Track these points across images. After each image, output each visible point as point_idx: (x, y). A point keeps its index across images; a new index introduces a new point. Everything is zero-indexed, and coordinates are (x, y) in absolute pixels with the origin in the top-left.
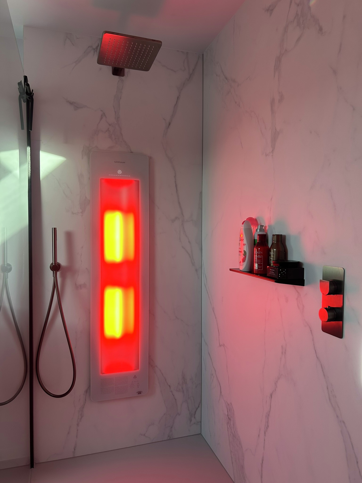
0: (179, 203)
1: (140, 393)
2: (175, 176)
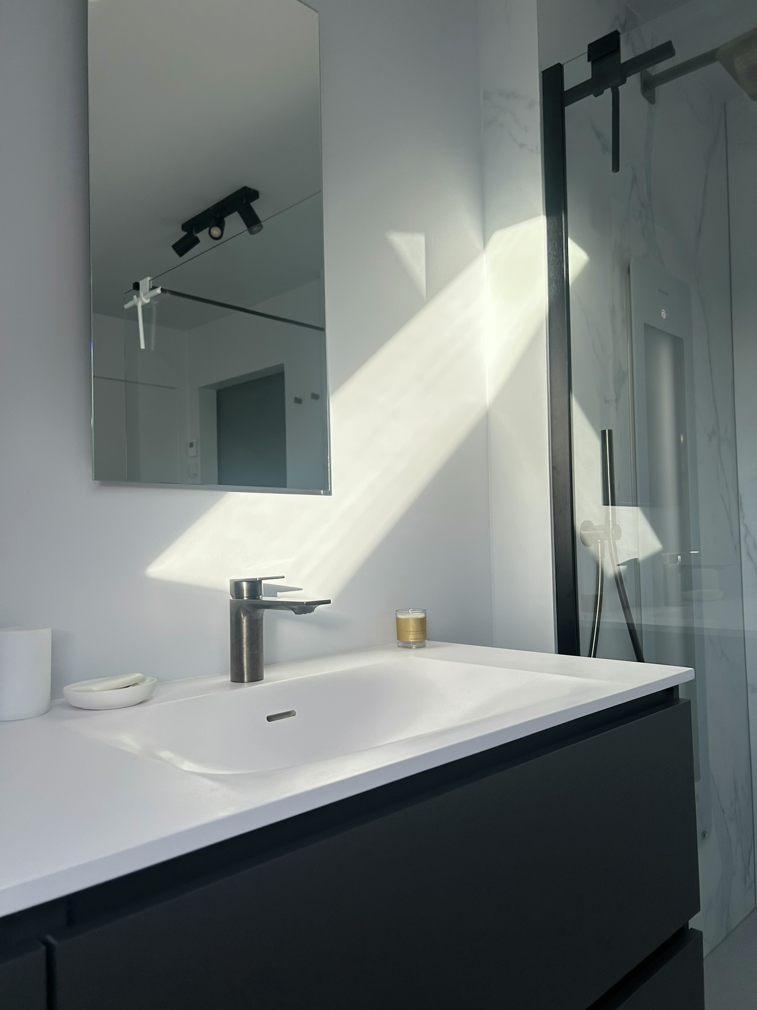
0: (714, 399)
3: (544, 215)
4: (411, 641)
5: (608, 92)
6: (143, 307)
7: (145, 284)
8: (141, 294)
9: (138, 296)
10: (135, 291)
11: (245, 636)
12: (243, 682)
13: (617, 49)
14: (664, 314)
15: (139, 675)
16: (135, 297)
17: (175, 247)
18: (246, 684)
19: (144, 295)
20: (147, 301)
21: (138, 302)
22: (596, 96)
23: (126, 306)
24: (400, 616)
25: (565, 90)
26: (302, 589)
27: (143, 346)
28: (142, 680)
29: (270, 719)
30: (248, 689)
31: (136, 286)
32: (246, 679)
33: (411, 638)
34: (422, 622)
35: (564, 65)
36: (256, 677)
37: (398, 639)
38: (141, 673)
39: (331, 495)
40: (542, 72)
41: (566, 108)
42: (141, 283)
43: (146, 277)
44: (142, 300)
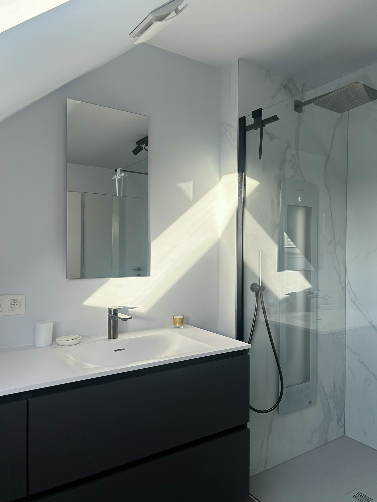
0: (333, 227)
1: (310, 403)
2: (331, 204)
3: (237, 172)
4: (178, 326)
5: (259, 129)
6: (118, 179)
7: (119, 170)
8: (117, 175)
9: (116, 175)
10: (116, 172)
11: (112, 325)
12: (111, 339)
13: (261, 115)
14: (300, 199)
15: (78, 336)
16: (115, 175)
17: (133, 151)
18: (112, 339)
19: (118, 175)
20: (119, 178)
21: (116, 178)
22: (255, 130)
23: (113, 178)
24: (175, 317)
25: (246, 126)
26: (138, 308)
27: (118, 195)
28: (79, 337)
29: (116, 351)
30: (113, 341)
31: (116, 171)
32: (112, 338)
33: (178, 325)
34: (182, 319)
35: (246, 117)
36: (115, 337)
37: (174, 325)
38: (77, 335)
39: (150, 276)
40: (239, 119)
41: (246, 132)
42: (118, 170)
43: (119, 168)
44: (118, 178)
